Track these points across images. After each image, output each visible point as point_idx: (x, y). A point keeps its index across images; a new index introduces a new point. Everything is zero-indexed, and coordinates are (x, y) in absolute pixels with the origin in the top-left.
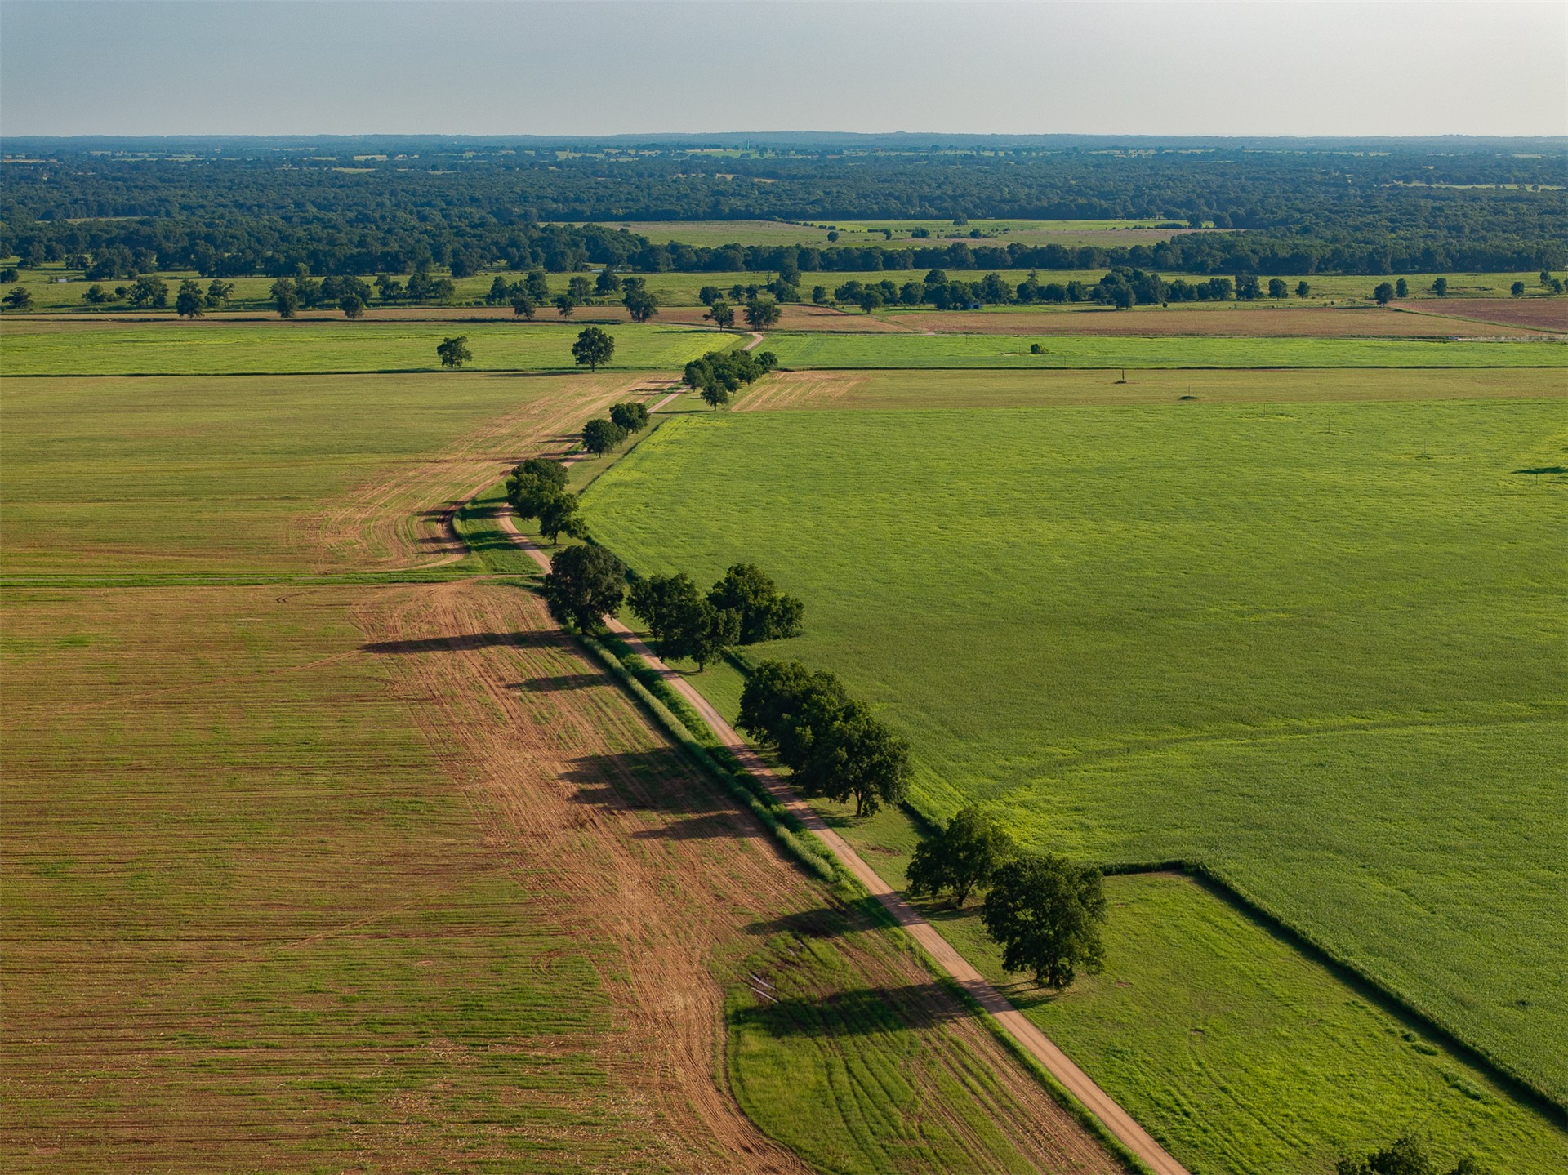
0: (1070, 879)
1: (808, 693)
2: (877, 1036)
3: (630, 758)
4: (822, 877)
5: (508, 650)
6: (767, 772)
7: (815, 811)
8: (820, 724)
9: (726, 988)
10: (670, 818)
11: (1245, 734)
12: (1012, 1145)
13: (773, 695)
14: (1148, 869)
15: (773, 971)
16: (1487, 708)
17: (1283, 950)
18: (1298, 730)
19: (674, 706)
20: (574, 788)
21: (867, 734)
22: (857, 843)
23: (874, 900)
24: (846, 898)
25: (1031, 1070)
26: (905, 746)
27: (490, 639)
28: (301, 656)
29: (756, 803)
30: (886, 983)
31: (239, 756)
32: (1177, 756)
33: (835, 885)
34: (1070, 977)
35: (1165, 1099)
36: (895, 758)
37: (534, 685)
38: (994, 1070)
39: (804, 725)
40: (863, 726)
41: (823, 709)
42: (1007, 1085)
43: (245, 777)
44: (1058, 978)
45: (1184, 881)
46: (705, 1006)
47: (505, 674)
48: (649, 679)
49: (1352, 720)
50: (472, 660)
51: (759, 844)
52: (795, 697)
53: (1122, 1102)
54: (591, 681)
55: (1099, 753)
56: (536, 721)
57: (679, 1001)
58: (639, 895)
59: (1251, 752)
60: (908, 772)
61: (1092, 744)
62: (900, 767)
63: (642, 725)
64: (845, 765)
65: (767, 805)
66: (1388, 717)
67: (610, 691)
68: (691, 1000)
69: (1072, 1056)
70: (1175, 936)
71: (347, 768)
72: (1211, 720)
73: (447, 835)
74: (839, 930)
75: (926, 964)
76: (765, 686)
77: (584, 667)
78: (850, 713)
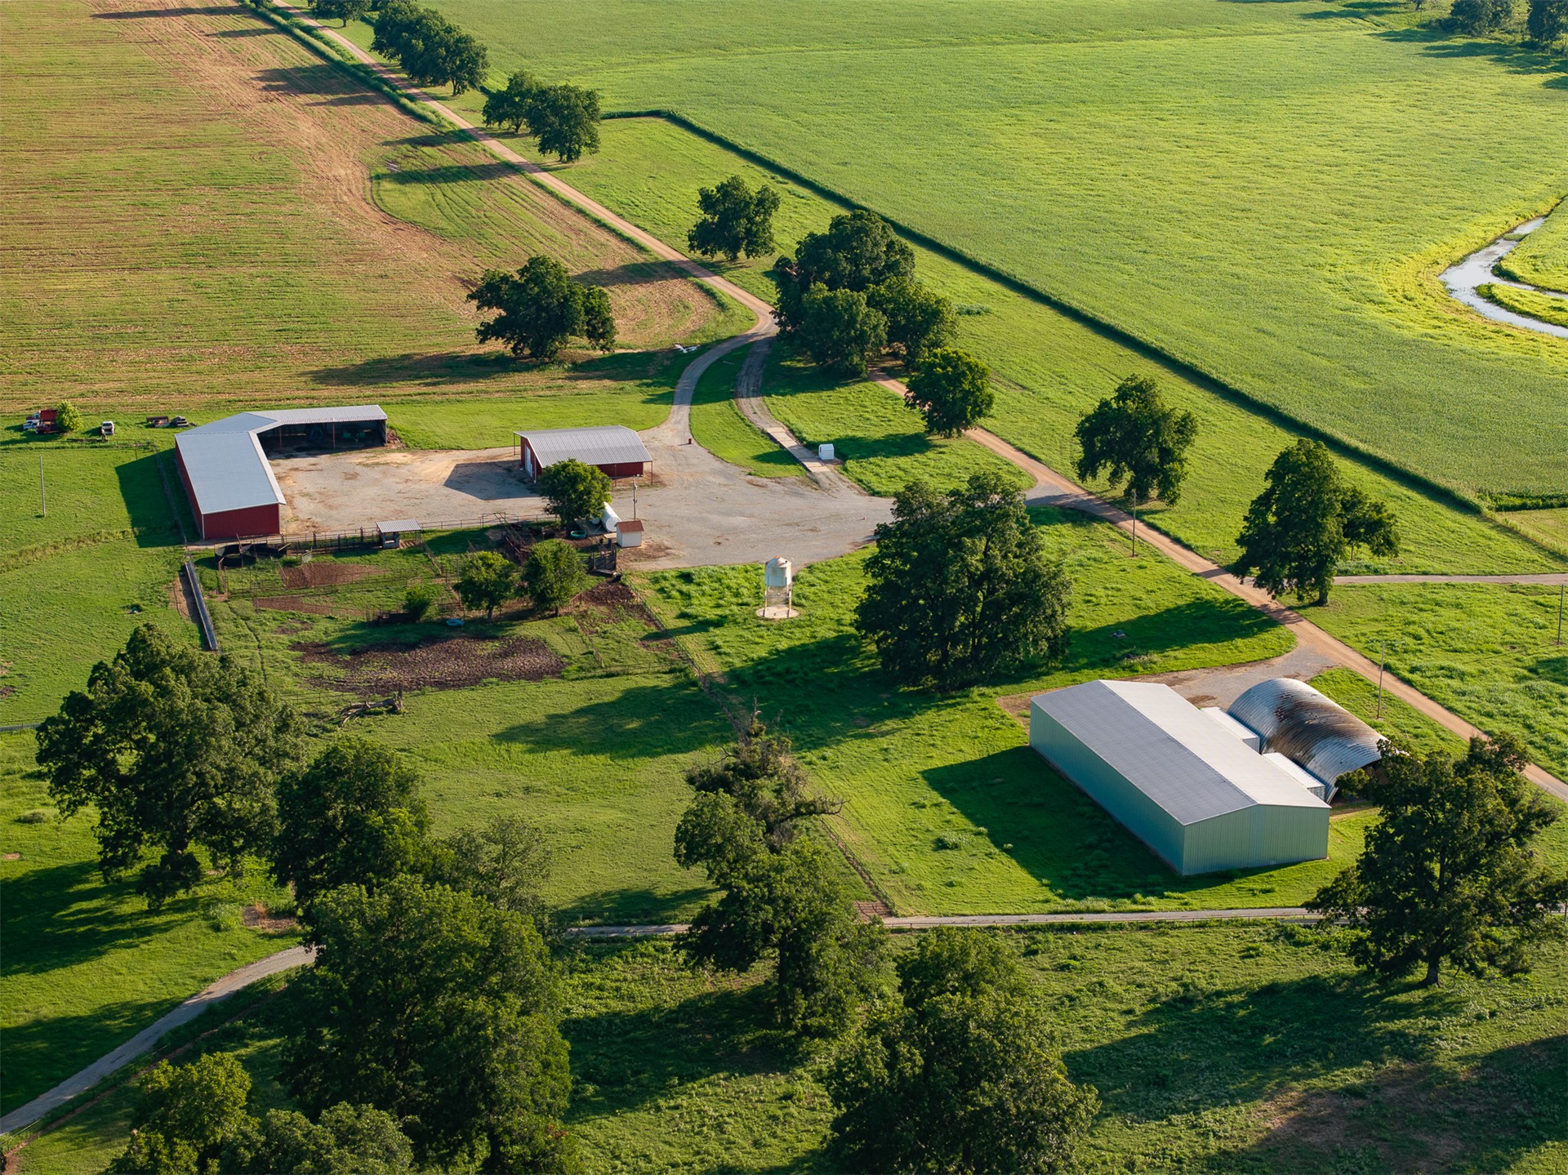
0: (577, 97)
1: (419, 21)
2: (461, 183)
3: (298, 70)
4: (430, 121)
5: (203, 17)
6: (393, 76)
7: (425, 93)
8: (427, 38)
9: (369, 167)
10: (330, 97)
11: (720, 55)
12: (534, 218)
13: (395, 24)
14: (638, 115)
15: (399, 160)
16: (891, 42)
17: (714, 147)
18: (755, 53)
19: (327, 43)
20: (263, 84)
21: (459, 41)
22: (452, 107)
23: (462, 131)
24: (444, 130)
25: (551, 193)
26: (485, 49)
27: (188, 11)
28: (50, 20)
29: (386, 88)
30: (468, 164)
31: (27, 71)
32: (669, 65)
33: (439, 125)
34: (578, 153)
35: (625, 201)
36: (477, 54)
37: (224, 34)
38: (530, 195)
39: (418, 39)
40: (457, 36)
41: (430, 28)
42: (536, 199)
43: (35, 80)
44: (571, 155)
45: (660, 121)
46: (358, 174)
47: (204, 29)
48: (308, 30)
49: (795, 48)
50: (178, 23)
51: (390, 109)
52: (411, 22)
53: (601, 203)
54: (266, 32)
55: (618, 64)
56: (231, 52)
57: (342, 172)
58: (313, 130)
59: (722, 63)
60: (486, 65)
61: (614, 60)
62: (481, 61)
63: (307, 54)
64: (444, 59)
65: (394, 90)
66: (820, 46)
67: (281, 38)
68: (349, 172)
69: (576, 188)
70: (647, 142)
71: (106, 76)
72: (697, 48)
73: (182, 105)
74: (440, 144)
75: (493, 156)
76: (391, 18)
77: (260, 25)
78: (449, 30)
